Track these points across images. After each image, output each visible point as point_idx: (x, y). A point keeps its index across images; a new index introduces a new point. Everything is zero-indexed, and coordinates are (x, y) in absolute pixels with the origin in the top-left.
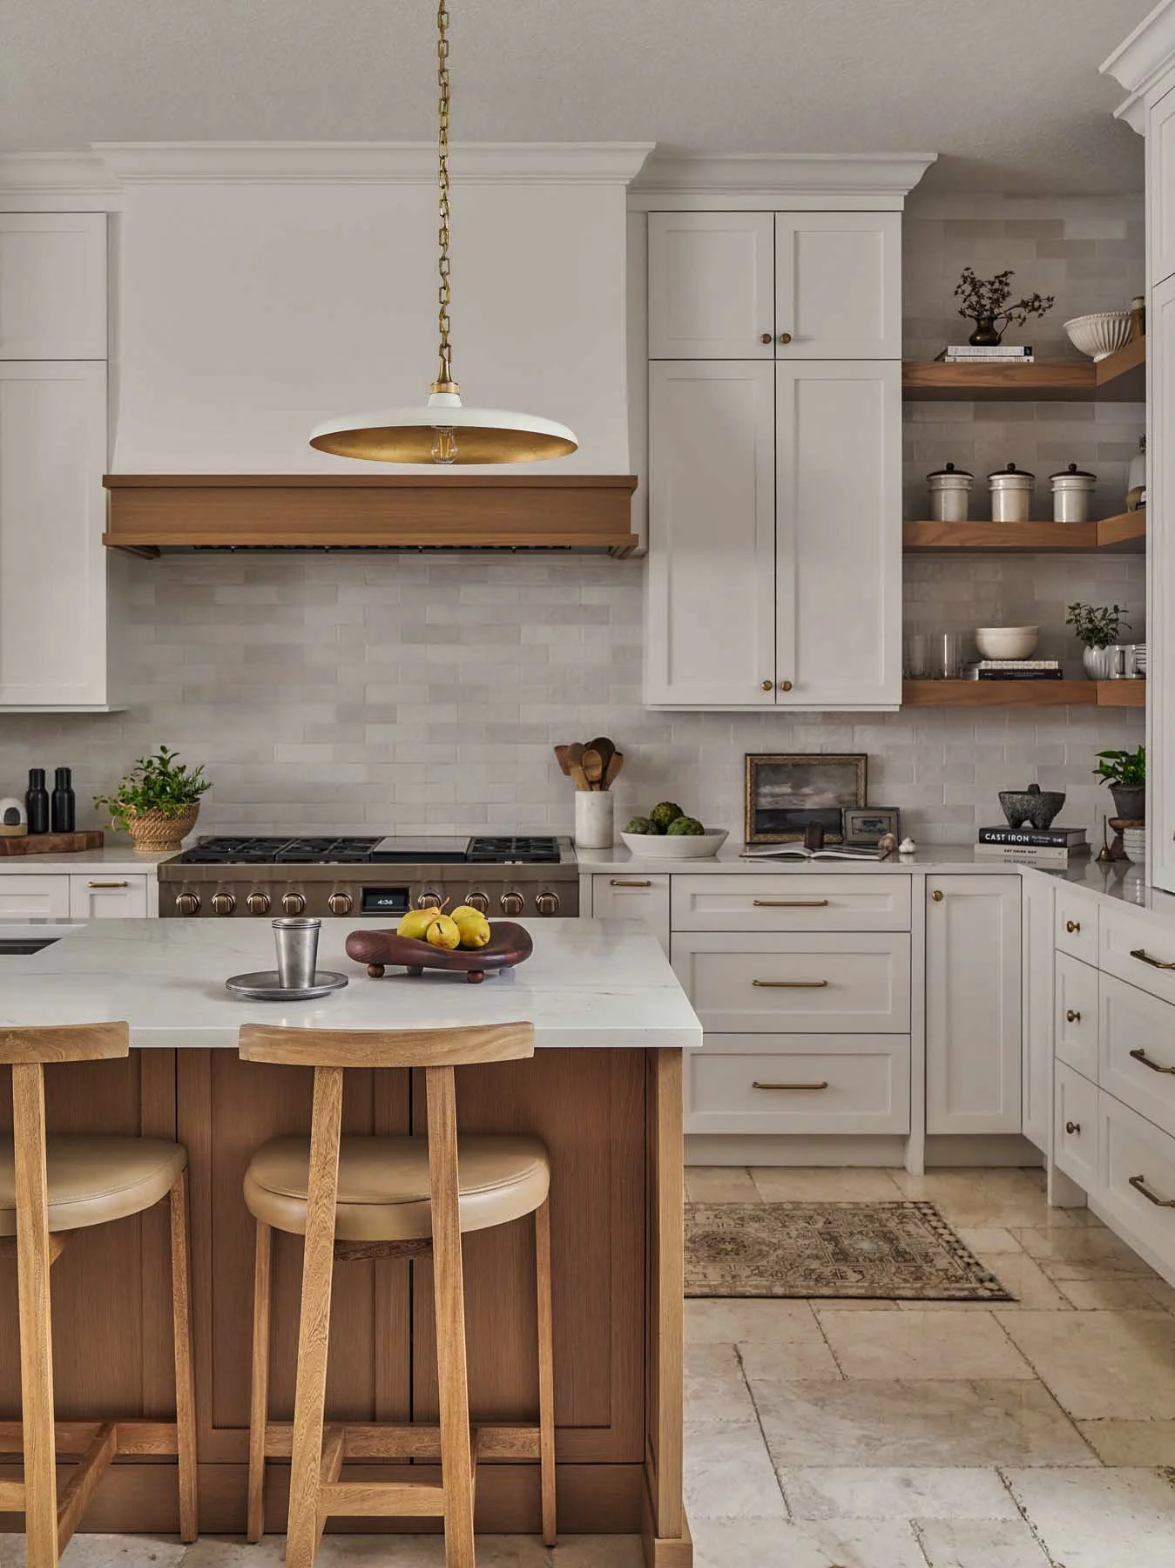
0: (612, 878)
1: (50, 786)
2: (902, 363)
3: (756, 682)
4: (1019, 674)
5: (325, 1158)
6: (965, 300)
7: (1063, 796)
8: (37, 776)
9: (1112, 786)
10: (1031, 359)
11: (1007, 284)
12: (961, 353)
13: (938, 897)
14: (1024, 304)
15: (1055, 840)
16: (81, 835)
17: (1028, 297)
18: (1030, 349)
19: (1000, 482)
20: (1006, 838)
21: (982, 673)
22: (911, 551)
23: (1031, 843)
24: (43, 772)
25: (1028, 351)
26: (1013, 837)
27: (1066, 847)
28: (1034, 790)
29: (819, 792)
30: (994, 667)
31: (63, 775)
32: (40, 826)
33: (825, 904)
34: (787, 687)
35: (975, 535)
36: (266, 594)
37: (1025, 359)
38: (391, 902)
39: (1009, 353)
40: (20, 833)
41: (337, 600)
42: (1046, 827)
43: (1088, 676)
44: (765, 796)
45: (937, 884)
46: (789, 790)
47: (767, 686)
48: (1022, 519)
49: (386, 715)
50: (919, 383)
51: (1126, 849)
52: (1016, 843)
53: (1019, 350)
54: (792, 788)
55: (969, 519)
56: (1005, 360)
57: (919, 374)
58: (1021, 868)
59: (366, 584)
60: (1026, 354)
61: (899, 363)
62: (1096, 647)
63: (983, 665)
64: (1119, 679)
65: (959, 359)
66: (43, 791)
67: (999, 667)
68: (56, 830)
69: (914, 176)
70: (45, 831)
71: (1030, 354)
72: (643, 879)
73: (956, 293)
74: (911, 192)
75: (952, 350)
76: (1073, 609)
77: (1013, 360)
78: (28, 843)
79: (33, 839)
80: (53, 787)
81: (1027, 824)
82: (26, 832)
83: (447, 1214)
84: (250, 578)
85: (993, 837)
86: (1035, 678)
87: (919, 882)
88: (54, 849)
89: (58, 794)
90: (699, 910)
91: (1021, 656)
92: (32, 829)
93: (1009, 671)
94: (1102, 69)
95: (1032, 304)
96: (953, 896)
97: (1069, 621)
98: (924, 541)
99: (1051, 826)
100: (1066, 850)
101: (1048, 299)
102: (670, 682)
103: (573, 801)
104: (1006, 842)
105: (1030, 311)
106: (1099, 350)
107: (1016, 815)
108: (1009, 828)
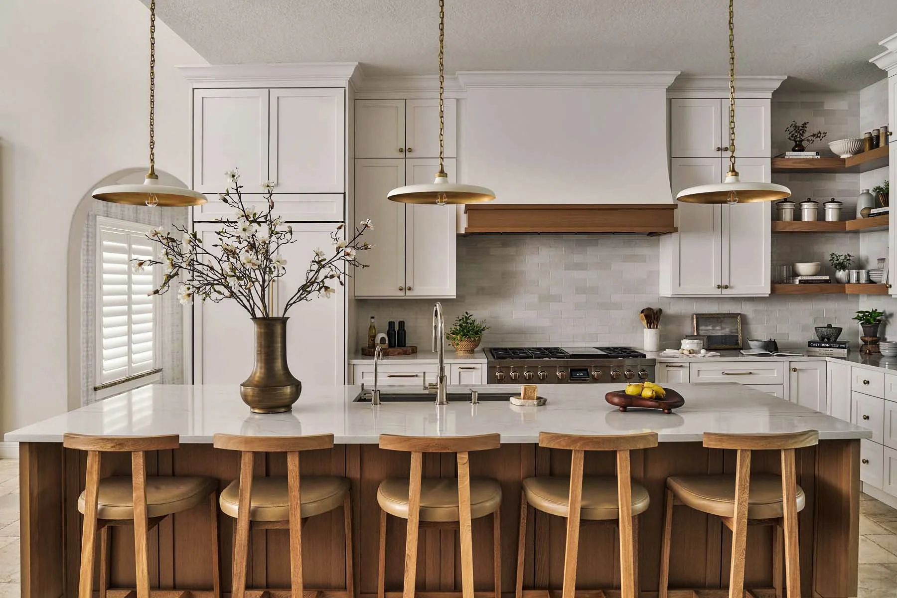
0: (666, 364)
1: (397, 328)
2: (771, 159)
3: (714, 284)
4: (814, 282)
5: (744, 486)
6: (790, 133)
7: (842, 328)
8: (391, 324)
9: (861, 324)
10: (819, 157)
11: (806, 127)
12: (790, 154)
13: (795, 370)
14: (814, 135)
15: (841, 346)
16: (409, 348)
17: (816, 132)
18: (818, 153)
19: (806, 206)
20: (820, 345)
21: (800, 281)
22: (774, 232)
23: (830, 347)
24: (394, 322)
25: (817, 154)
26: (823, 345)
27: (846, 348)
28: (829, 326)
29: (722, 329)
30: (805, 279)
31: (402, 324)
32: (393, 345)
33: (750, 373)
34: (726, 287)
35: (796, 227)
36: (511, 250)
37: (816, 157)
38: (582, 374)
39: (810, 155)
40: (386, 348)
41: (538, 253)
42: (835, 341)
43: (838, 281)
44: (702, 330)
45: (794, 365)
46: (711, 328)
47: (719, 287)
48: (815, 220)
49: (557, 299)
50: (777, 166)
51: (880, 350)
52: (824, 347)
53: (814, 153)
54: (712, 327)
55: (794, 220)
56: (808, 157)
57: (777, 163)
58: (827, 359)
59: (550, 247)
60: (816, 155)
61: (770, 158)
62: (842, 271)
63: (800, 278)
64: (855, 283)
65: (791, 157)
66: (394, 330)
67: (807, 279)
68: (399, 346)
69: (777, 85)
70: (394, 347)
71: (818, 155)
72: (679, 364)
73: (786, 131)
74: (775, 91)
75: (787, 153)
76: (832, 255)
77: (812, 157)
78: (389, 351)
79: (391, 350)
80: (398, 329)
81: (826, 340)
82: (388, 347)
83: (792, 507)
84: (505, 245)
85: (814, 345)
86: (821, 283)
87: (787, 364)
88: (399, 354)
89: (400, 332)
90: (701, 376)
91: (814, 274)
92: (390, 346)
93: (809, 280)
94: (880, 44)
95: (817, 135)
96: (800, 370)
97: (831, 260)
98: (778, 229)
99: (837, 340)
100: (846, 350)
101: (824, 133)
102: (680, 285)
103: (643, 333)
104: (820, 347)
105: (816, 138)
106: (844, 153)
107: (823, 336)
108: (819, 341)
